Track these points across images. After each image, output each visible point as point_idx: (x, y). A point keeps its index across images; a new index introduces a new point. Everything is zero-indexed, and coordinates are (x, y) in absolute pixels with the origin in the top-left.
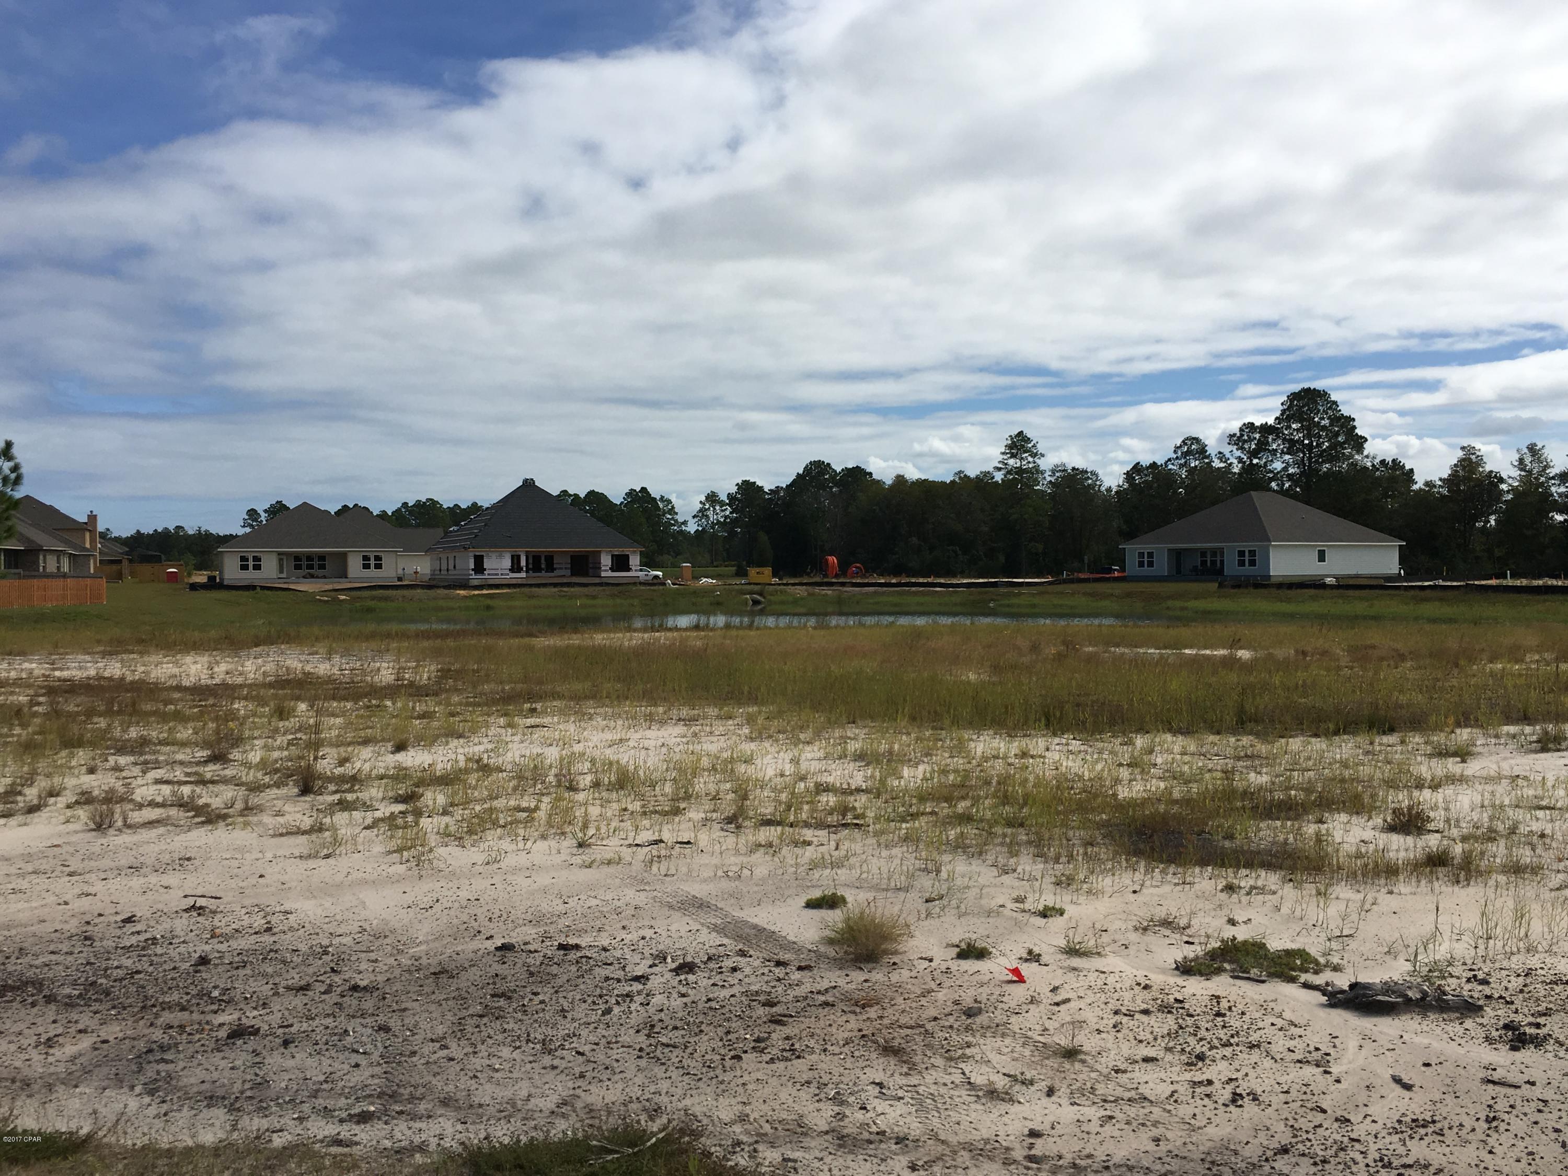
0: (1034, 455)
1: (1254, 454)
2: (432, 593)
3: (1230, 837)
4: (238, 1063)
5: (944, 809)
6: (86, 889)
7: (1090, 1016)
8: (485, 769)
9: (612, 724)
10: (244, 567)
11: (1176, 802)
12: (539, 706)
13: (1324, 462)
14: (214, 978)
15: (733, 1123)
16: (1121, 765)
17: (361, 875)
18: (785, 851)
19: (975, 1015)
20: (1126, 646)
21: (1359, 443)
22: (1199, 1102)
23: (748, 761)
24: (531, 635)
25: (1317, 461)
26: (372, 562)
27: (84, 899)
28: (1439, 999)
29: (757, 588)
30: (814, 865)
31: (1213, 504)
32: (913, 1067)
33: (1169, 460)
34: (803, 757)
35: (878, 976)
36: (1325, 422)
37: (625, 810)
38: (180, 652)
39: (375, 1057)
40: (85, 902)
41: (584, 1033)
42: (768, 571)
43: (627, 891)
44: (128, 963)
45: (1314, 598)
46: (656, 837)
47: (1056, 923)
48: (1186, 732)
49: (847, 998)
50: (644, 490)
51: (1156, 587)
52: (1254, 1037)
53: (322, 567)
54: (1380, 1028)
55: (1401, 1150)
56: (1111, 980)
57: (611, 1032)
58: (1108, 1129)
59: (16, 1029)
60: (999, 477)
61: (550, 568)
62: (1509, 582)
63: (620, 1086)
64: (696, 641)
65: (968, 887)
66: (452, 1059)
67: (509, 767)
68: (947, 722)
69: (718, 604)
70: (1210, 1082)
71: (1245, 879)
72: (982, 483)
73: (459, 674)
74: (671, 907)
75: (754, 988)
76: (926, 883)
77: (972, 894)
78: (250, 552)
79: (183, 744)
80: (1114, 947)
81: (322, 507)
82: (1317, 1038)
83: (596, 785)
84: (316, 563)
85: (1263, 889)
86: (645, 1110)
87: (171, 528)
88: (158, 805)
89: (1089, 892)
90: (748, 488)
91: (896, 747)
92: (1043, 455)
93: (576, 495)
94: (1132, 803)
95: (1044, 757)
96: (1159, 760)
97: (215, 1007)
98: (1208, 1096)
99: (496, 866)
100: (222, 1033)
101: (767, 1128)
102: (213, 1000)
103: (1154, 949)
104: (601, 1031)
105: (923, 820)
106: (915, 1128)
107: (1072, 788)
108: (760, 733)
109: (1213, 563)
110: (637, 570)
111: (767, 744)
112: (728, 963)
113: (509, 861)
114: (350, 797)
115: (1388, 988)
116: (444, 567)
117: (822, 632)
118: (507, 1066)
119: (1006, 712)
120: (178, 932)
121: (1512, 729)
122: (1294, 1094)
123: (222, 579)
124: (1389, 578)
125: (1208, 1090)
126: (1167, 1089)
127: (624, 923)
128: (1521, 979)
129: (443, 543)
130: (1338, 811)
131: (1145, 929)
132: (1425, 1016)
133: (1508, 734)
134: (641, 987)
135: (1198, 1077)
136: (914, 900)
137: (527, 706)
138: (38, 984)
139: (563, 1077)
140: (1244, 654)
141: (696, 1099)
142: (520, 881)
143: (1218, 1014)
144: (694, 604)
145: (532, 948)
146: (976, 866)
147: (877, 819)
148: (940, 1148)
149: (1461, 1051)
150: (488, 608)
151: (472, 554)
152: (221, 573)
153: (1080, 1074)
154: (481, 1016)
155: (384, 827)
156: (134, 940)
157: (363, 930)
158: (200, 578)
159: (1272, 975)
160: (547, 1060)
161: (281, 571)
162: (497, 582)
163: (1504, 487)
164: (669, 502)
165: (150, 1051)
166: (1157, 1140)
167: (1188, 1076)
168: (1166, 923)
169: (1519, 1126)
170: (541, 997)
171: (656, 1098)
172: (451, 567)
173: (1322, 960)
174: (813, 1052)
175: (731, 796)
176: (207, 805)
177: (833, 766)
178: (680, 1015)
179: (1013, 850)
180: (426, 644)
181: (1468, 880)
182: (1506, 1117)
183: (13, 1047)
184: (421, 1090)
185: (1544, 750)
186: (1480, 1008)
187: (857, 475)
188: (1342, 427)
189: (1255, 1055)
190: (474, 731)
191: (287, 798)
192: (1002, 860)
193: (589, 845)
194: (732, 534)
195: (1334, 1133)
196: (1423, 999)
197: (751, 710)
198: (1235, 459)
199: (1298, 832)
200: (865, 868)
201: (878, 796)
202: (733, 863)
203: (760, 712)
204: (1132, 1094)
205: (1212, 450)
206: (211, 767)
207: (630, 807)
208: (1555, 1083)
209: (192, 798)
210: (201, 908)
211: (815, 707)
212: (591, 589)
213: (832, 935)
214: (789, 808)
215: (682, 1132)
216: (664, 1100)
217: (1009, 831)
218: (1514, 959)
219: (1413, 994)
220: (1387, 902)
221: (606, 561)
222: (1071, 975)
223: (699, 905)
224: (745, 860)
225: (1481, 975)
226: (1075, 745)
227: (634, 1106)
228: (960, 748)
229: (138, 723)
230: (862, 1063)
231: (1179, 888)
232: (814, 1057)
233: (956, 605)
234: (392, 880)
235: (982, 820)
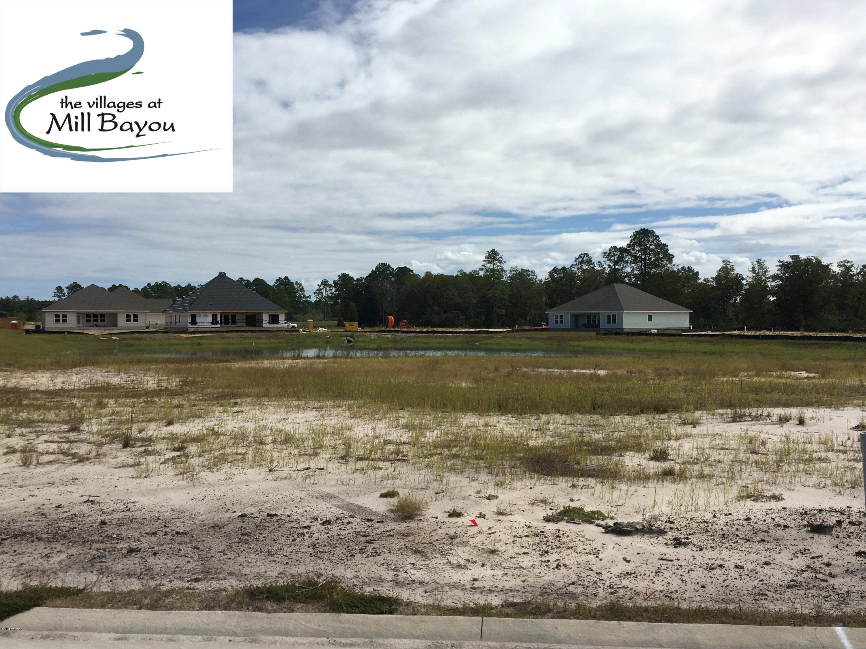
0: (501, 262)
1: (616, 263)
2: (166, 336)
3: (578, 463)
4: (136, 562)
5: (446, 452)
6: (30, 493)
7: (503, 538)
8: (217, 434)
9: (279, 411)
10: (57, 321)
11: (555, 447)
12: (238, 401)
13: (652, 268)
14: (110, 530)
15: (353, 578)
16: (533, 430)
17: (164, 485)
18: (370, 472)
19: (454, 538)
20: (544, 368)
21: (670, 258)
22: (543, 568)
23: (350, 429)
24: (228, 361)
25: (648, 268)
26: (132, 318)
27: (32, 498)
28: (649, 529)
29: (350, 333)
30: (383, 479)
31: (595, 289)
32: (427, 558)
33: (572, 265)
34: (377, 427)
35: (413, 524)
36: (653, 247)
37: (290, 453)
38: (33, 371)
39: (196, 558)
40: (32, 500)
41: (285, 548)
42: (356, 324)
43: (295, 491)
44: (68, 524)
45: (645, 341)
46: (307, 466)
47: (494, 502)
48: (566, 413)
49: (399, 533)
50: (286, 278)
51: (564, 334)
52: (571, 545)
53: (102, 321)
54: (624, 541)
55: (619, 583)
56: (515, 525)
57: (297, 547)
58: (505, 578)
59: (29, 550)
60: (482, 273)
61: (234, 322)
62: (745, 332)
63: (304, 567)
64: (319, 365)
65: (455, 487)
66: (230, 559)
67: (229, 433)
68: (449, 409)
69: (328, 342)
70: (549, 561)
71: (581, 482)
72: (472, 277)
73: (193, 383)
74: (317, 498)
75: (358, 530)
76: (436, 486)
77: (457, 490)
78: (61, 312)
79: (52, 422)
80: (519, 511)
81: (100, 286)
82: (597, 545)
83: (274, 442)
84: (99, 318)
85: (588, 485)
86: (315, 575)
87: (11, 297)
88: (51, 453)
89: (510, 489)
90: (344, 278)
91: (424, 421)
92: (505, 262)
93: (248, 281)
94: (535, 448)
95: (496, 426)
96: (551, 428)
97: (116, 541)
98: (547, 566)
99: (230, 481)
100: (124, 551)
101: (367, 580)
102: (114, 539)
103: (535, 511)
104: (293, 547)
105: (435, 457)
106: (427, 578)
107: (508, 441)
108: (355, 415)
109: (594, 321)
110: (283, 323)
111: (359, 420)
112: (346, 521)
113: (237, 478)
114: (150, 448)
115: (629, 525)
116: (173, 321)
117: (386, 360)
118: (254, 561)
119: (479, 404)
120: (85, 511)
121: (721, 411)
122: (582, 564)
123: (44, 327)
124: (684, 330)
125: (547, 564)
126: (531, 564)
127: (296, 505)
128: (688, 522)
129: (174, 307)
130: (630, 451)
131: (533, 504)
132: (643, 536)
133: (719, 413)
134: (307, 530)
135: (544, 559)
136: (430, 493)
137: (232, 401)
138: (31, 533)
139: (279, 564)
140: (602, 372)
141: (336, 571)
142: (243, 487)
143: (558, 536)
144: (315, 342)
145: (253, 516)
146: (460, 477)
147: (414, 456)
148: (437, 585)
149: (654, 548)
150: (199, 344)
151: (189, 314)
152: (44, 324)
153: (495, 558)
154: (239, 543)
155: (171, 463)
156: (65, 515)
157: (173, 510)
158: (31, 326)
159: (584, 521)
160: (271, 558)
161: (79, 323)
162: (204, 330)
163: (744, 282)
164: (301, 285)
165: (94, 558)
166: (524, 581)
167: (540, 559)
168: (543, 501)
169: (667, 574)
170: (263, 535)
171: (320, 571)
172: (177, 321)
173: (607, 515)
174: (385, 553)
175: (342, 447)
176: (76, 453)
177: (393, 431)
178: (326, 541)
179: (477, 470)
180: (172, 366)
181: (680, 481)
182: (663, 571)
183: (31, 558)
184: (219, 570)
185: (734, 421)
186: (666, 532)
187: (405, 271)
188: (661, 249)
189: (570, 551)
190: (207, 414)
191: (117, 450)
192: (471, 475)
193: (275, 471)
194: (336, 303)
195: (594, 577)
196: (643, 529)
197: (350, 402)
198: (607, 265)
199: (609, 461)
200: (408, 479)
201: (414, 446)
202: (346, 478)
203: (355, 404)
204: (517, 566)
205: (595, 260)
206: (71, 434)
207: (293, 452)
208: (687, 559)
209: (68, 449)
210: (91, 501)
211: (383, 401)
212: (257, 334)
213: (393, 508)
214: (371, 452)
215: (332, 582)
216: (323, 571)
217: (476, 462)
218: (689, 513)
219: (639, 527)
220: (642, 491)
221: (266, 318)
222: (498, 523)
223: (331, 497)
224: (351, 476)
225: (671, 520)
226: (513, 420)
227: (311, 574)
228: (455, 422)
229: (23, 410)
230: (405, 557)
231: (551, 486)
232: (385, 555)
233: (457, 343)
234: (180, 488)
235: (463, 457)
